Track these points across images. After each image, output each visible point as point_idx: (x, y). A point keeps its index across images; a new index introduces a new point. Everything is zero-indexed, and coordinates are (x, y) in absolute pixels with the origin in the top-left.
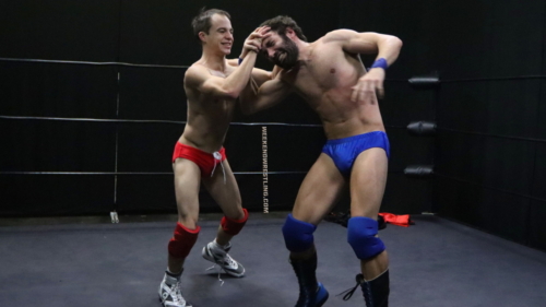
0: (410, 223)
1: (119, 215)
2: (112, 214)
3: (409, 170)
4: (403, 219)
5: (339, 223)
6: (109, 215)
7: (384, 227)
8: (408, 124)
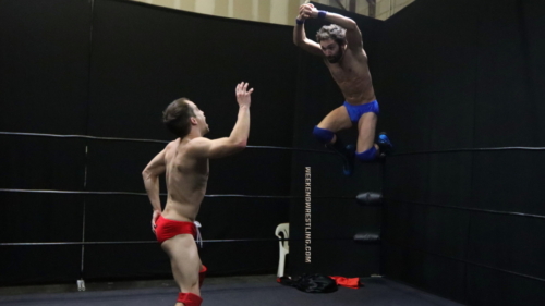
0: (360, 285)
1: (86, 283)
2: (79, 282)
3: (358, 237)
4: (354, 281)
5: (295, 286)
6: (76, 283)
7: (336, 290)
8: (357, 194)
